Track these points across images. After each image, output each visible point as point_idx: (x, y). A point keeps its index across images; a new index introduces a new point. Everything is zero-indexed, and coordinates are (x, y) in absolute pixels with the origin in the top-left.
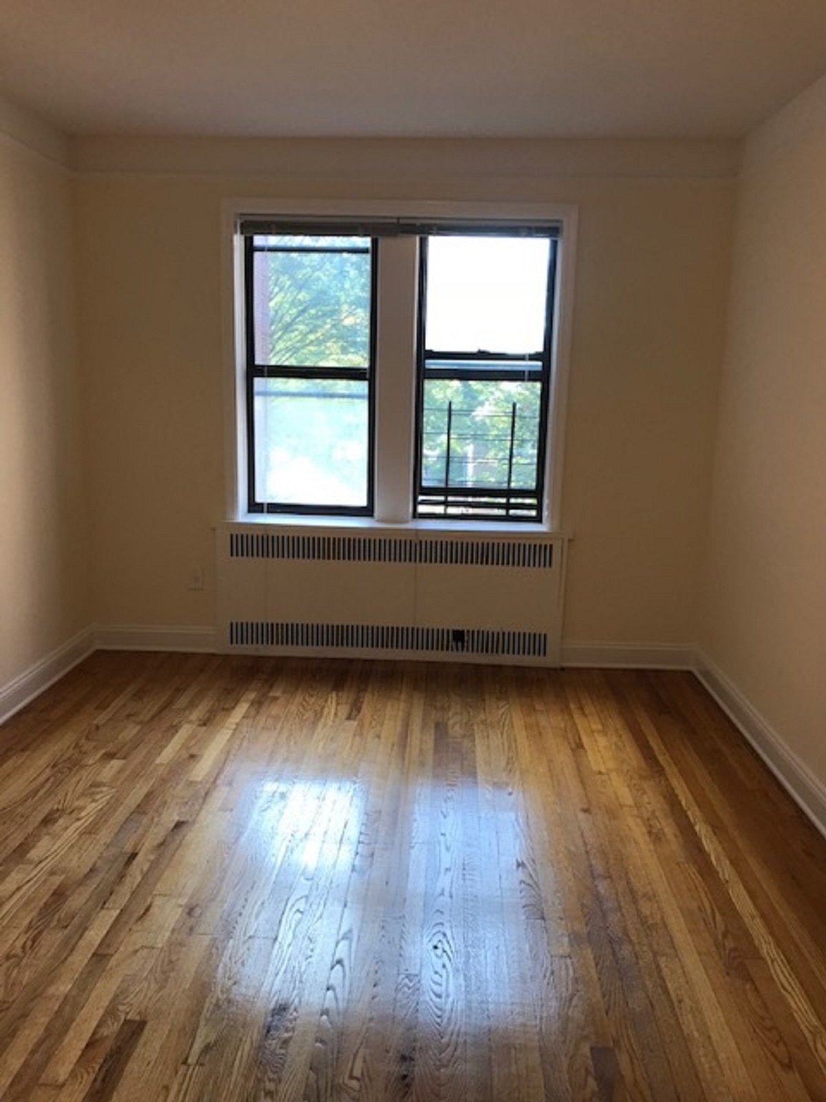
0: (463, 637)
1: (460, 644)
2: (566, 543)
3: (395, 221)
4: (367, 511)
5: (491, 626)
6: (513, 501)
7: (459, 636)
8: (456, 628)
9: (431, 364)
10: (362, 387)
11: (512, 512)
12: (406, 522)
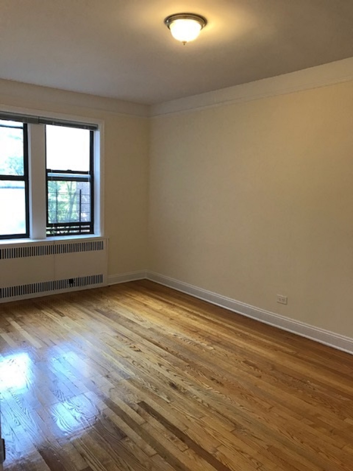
0: (73, 281)
1: (71, 284)
2: (107, 240)
3: (38, 118)
4: (26, 236)
5: (84, 275)
6: (82, 227)
7: (71, 281)
8: (70, 278)
9: (50, 174)
10: (22, 184)
11: (82, 231)
12: (45, 239)
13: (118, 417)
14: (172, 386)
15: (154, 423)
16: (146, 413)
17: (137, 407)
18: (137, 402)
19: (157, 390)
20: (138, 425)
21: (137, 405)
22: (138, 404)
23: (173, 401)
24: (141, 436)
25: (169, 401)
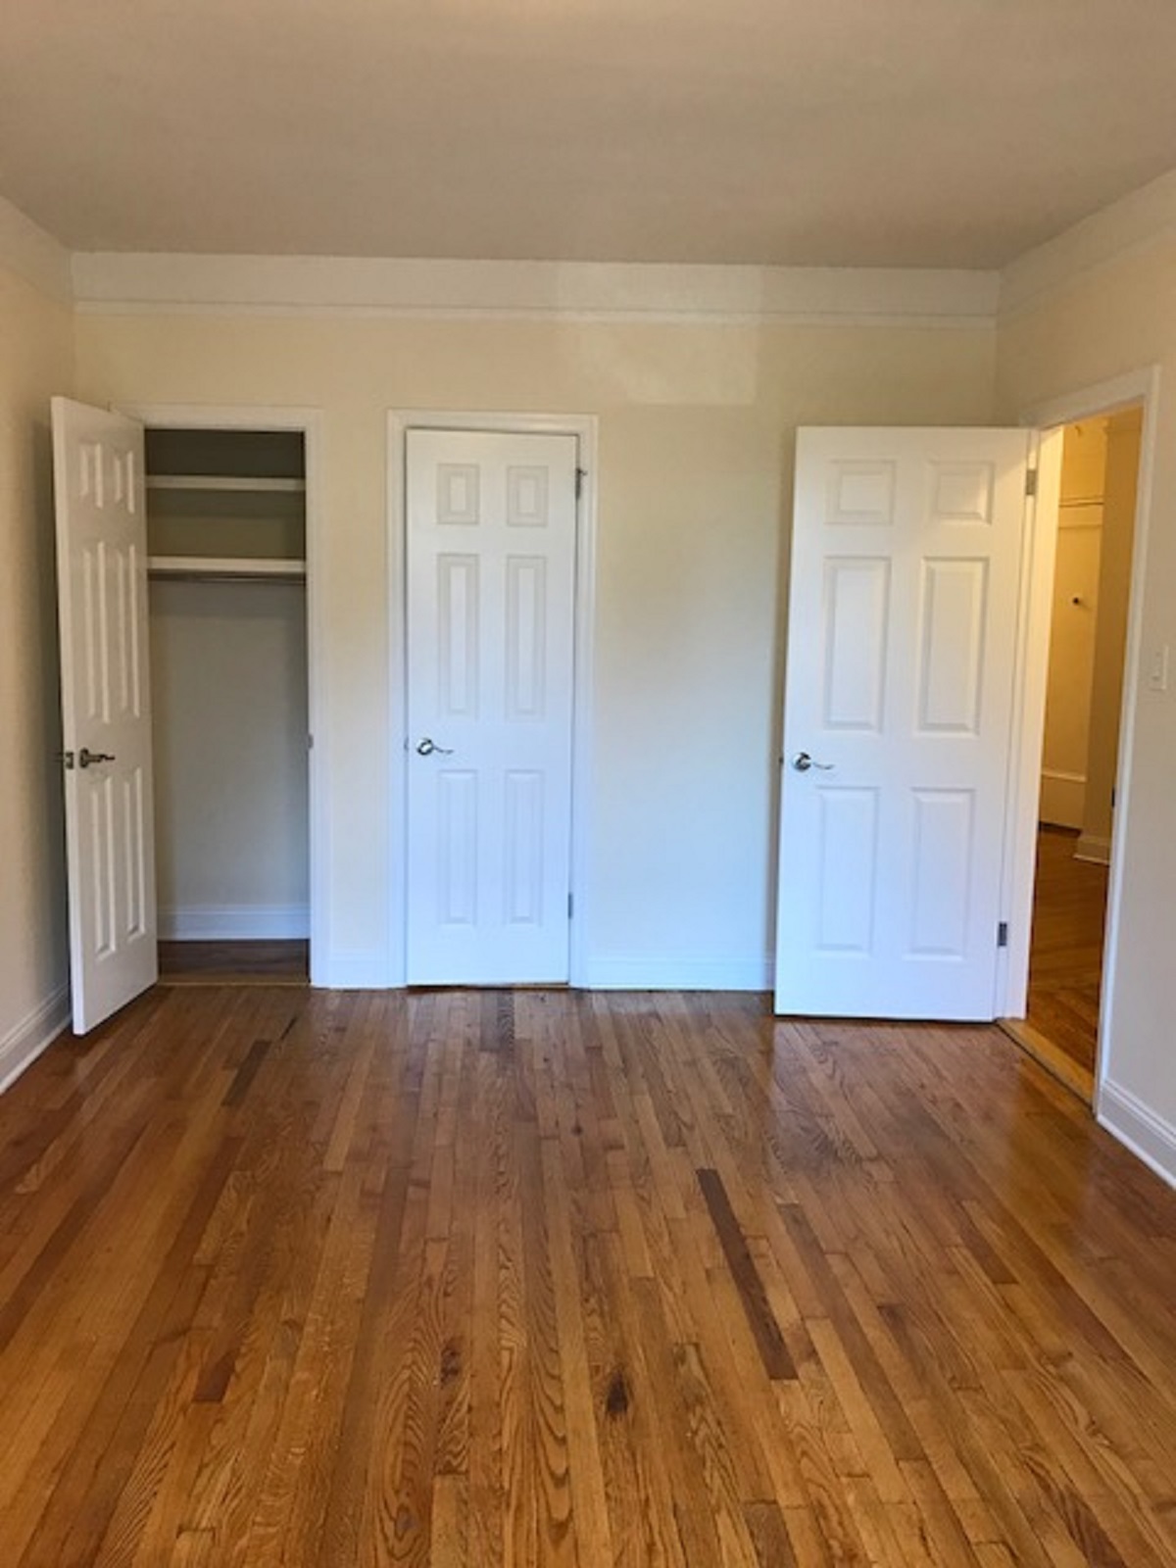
13: (881, 1361)
14: (624, 1399)
15: (784, 1310)
16: (787, 1340)
17: (805, 1369)
18: (795, 1383)
19: (691, 1399)
20: (834, 1322)
21: (800, 1374)
22: (795, 1376)
23: (677, 1344)
24: (843, 1294)
25: (691, 1350)
